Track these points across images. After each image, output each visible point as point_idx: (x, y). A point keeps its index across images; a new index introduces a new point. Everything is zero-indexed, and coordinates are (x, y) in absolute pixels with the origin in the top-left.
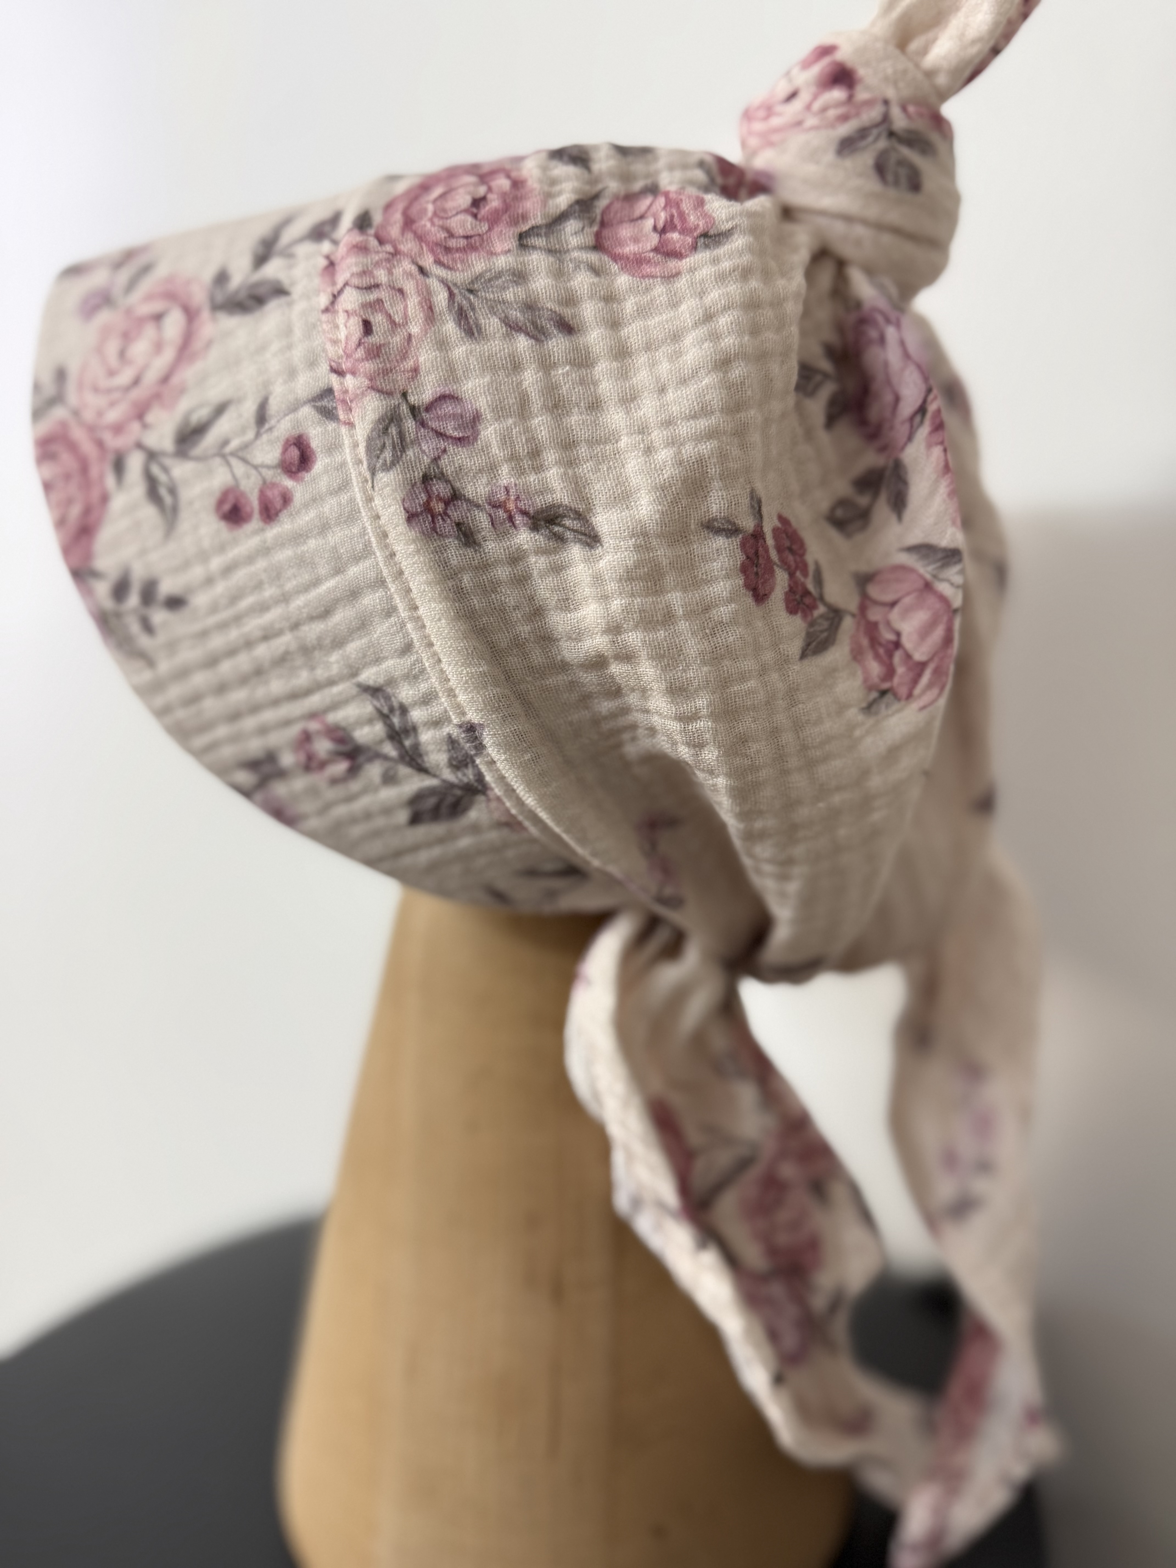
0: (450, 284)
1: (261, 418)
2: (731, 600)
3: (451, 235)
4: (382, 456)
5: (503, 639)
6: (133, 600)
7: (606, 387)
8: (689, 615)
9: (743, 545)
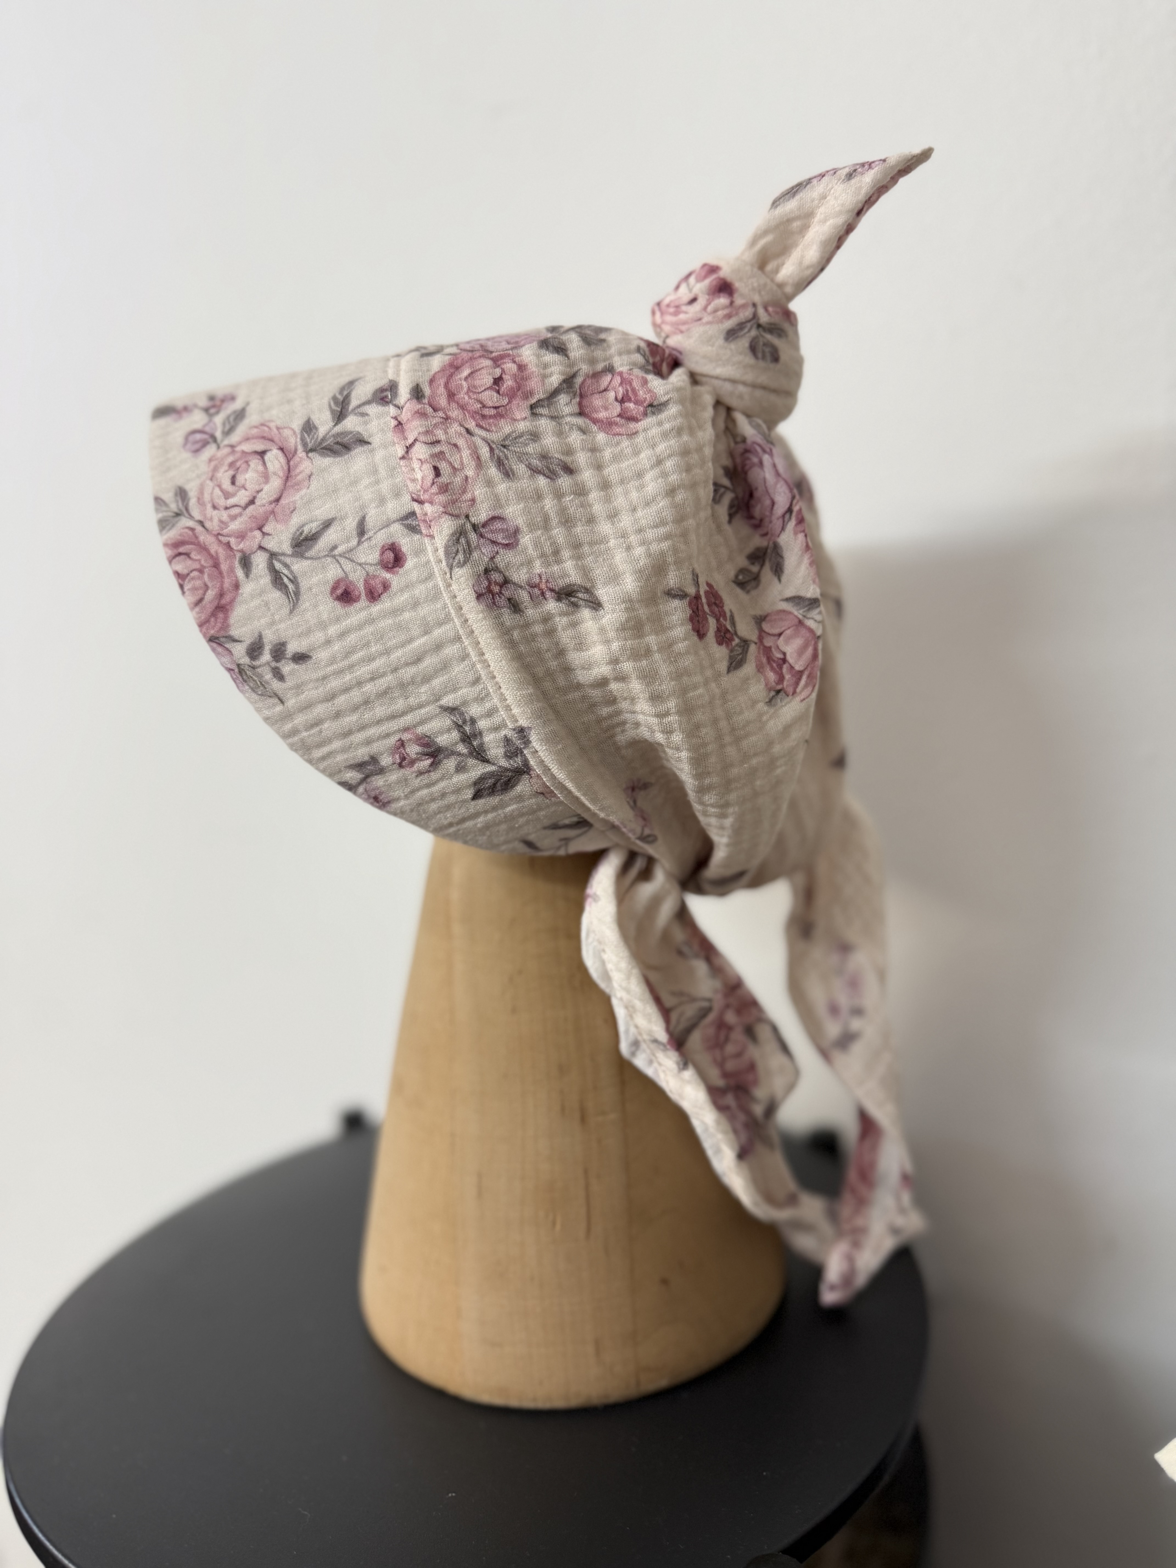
0: (489, 441)
1: (361, 530)
2: (685, 639)
3: (484, 406)
4: (457, 558)
5: (540, 671)
6: (266, 657)
7: (598, 508)
8: (660, 650)
9: (690, 604)
